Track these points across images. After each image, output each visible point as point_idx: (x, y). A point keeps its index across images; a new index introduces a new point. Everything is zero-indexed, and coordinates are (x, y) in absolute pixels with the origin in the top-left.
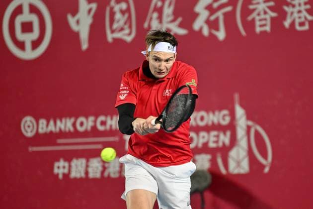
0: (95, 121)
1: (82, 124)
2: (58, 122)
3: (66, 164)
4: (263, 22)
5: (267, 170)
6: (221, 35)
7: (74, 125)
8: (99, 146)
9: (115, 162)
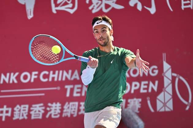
0: (39, 75)
2: (3, 76)
3: (10, 109)
4: (188, 2)
5: (188, 108)
6: (153, 10)
7: (18, 78)
8: (43, 94)
9: (56, 107)
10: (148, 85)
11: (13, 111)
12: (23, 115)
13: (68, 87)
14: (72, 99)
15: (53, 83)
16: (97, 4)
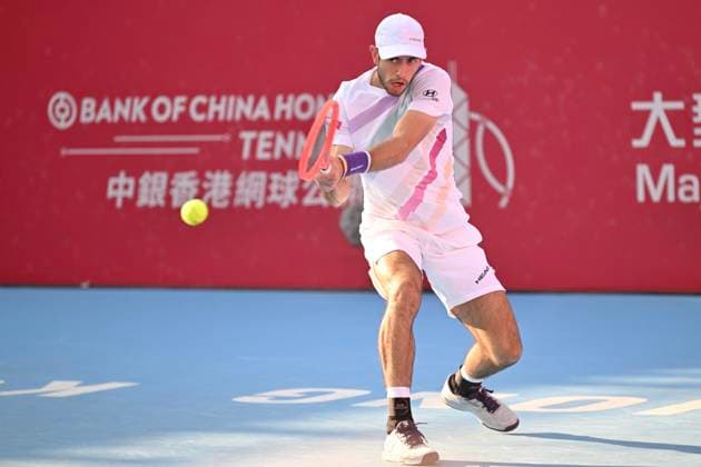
0: (187, 105)
1: (162, 109)
2: (118, 104)
3: (131, 182)
5: (504, 203)
7: (147, 110)
8: (194, 151)
9: (221, 180)
11: (137, 186)
12: (156, 197)
13: (247, 136)
14: (254, 165)
15: (217, 126)
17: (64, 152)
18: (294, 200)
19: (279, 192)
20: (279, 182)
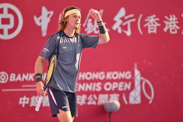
3: (28, 99)
4: (153, 28)
5: (151, 102)
6: (129, 33)
7: (34, 77)
10: (124, 85)
11: (30, 100)
16: (91, 27)
17: (3, 90)
18: (85, 103)
19: (80, 101)
20: (80, 98)
